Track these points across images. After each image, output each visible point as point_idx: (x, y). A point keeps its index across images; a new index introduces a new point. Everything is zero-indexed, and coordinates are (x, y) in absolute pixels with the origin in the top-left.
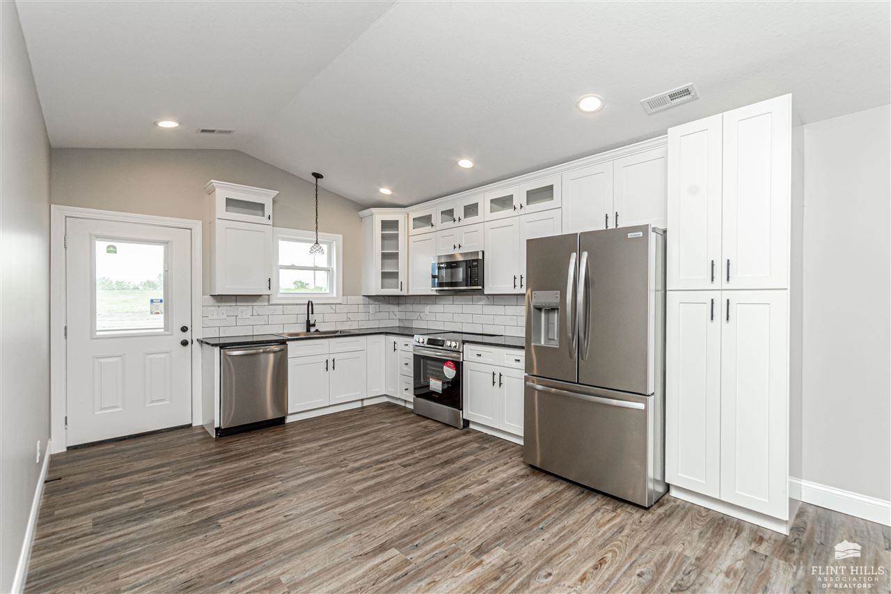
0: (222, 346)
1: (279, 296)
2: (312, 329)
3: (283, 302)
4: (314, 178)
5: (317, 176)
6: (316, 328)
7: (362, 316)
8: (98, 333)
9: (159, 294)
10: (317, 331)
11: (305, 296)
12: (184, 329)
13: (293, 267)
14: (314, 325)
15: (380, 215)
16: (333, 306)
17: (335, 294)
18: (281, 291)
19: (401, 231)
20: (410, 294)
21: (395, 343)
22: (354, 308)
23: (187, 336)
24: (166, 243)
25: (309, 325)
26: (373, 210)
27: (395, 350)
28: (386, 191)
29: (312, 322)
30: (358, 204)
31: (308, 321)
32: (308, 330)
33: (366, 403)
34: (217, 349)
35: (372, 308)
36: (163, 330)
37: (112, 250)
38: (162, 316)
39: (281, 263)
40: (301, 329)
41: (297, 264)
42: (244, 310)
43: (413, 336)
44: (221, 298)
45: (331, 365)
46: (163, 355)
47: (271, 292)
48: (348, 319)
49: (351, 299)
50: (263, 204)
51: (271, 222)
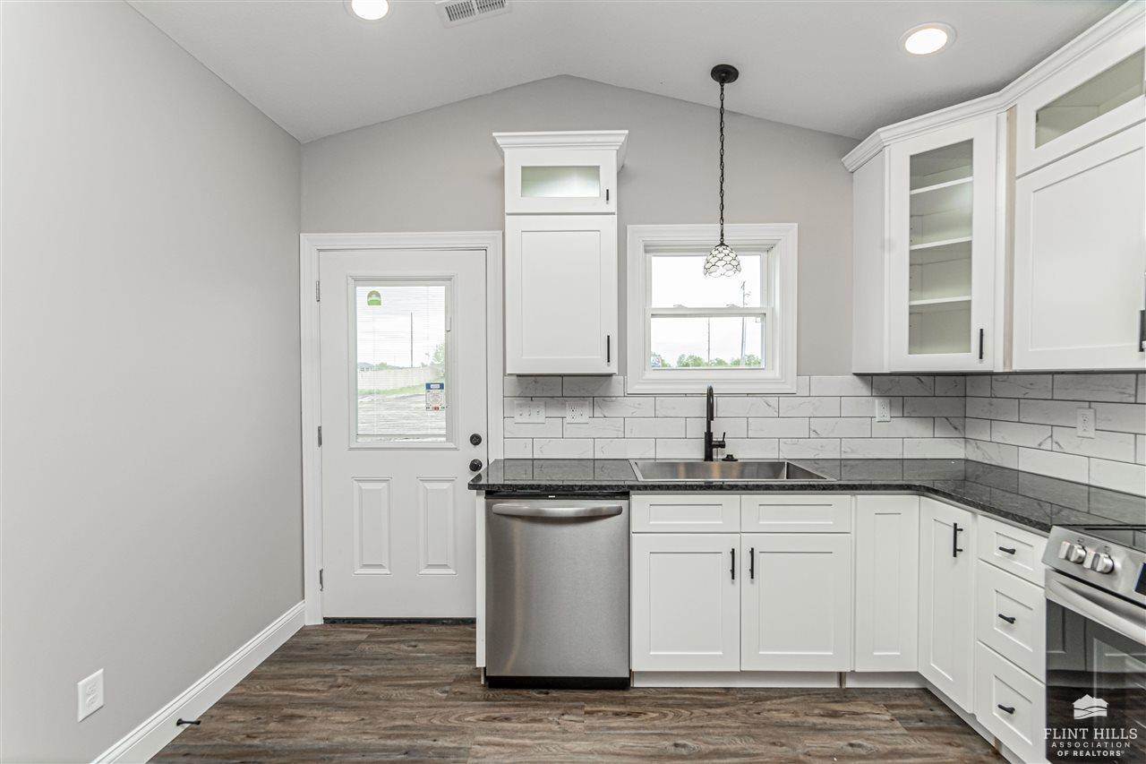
2: (719, 454)
5: (725, 74)
6: (728, 451)
7: (851, 427)
8: (360, 439)
9: (438, 374)
10: (731, 458)
11: (701, 374)
12: (476, 440)
13: (680, 312)
14: (722, 445)
15: (906, 141)
16: (773, 401)
17: (778, 373)
19: (980, 177)
20: (1016, 368)
21: (956, 529)
22: (832, 405)
23: (478, 453)
24: (446, 279)
25: (711, 445)
27: (956, 551)
29: (717, 437)
31: (709, 435)
32: (709, 457)
33: (850, 684)
36: (444, 439)
37: (374, 299)
38: (442, 414)
39: (658, 304)
42: (578, 407)
43: (1047, 528)
44: (526, 381)
45: (744, 565)
46: (445, 486)
47: (613, 368)
48: (814, 434)
49: (822, 383)
50: (597, 168)
51: (612, 206)
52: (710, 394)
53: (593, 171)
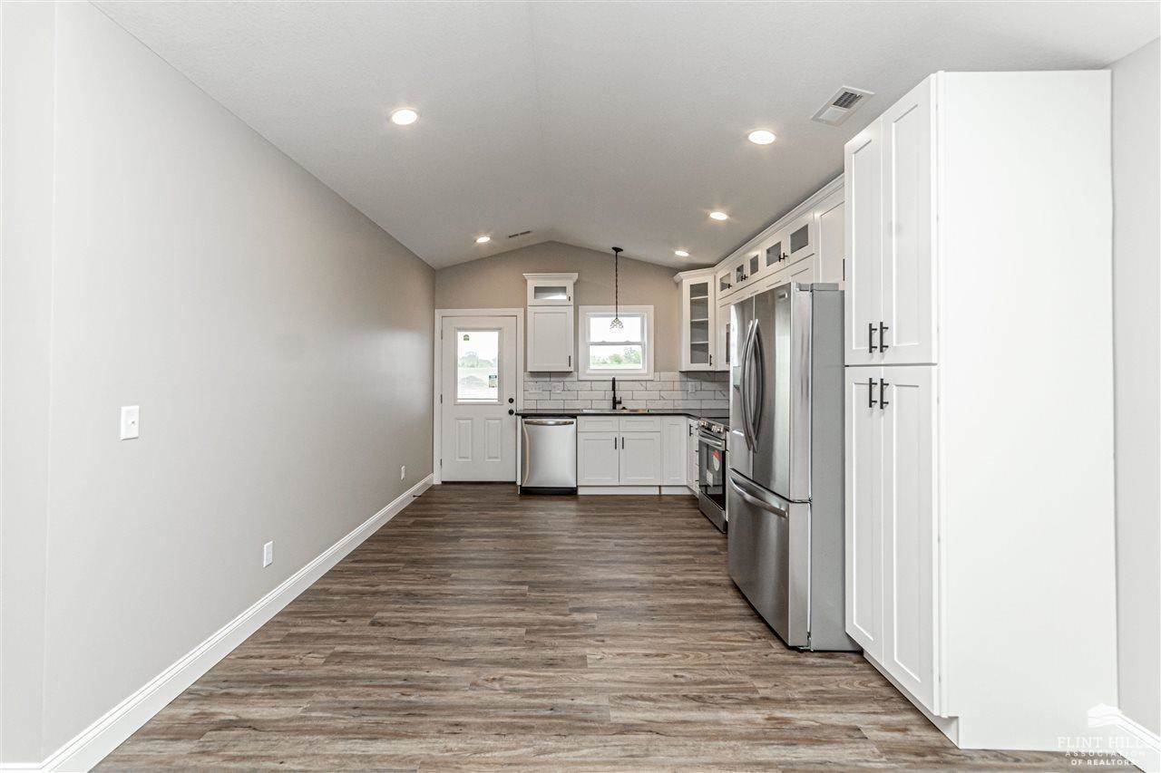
0: (524, 416)
1: (588, 372)
2: (619, 406)
3: (590, 378)
4: (614, 252)
5: (617, 250)
6: (624, 404)
7: (679, 395)
8: (459, 401)
9: (495, 372)
10: (624, 408)
11: (609, 372)
12: (511, 401)
13: (603, 343)
14: (620, 403)
15: (689, 279)
16: (644, 383)
17: (646, 371)
18: (592, 367)
19: (710, 296)
21: (691, 427)
22: (669, 385)
23: (512, 406)
24: (498, 329)
25: (615, 402)
26: (682, 274)
27: (691, 434)
28: (682, 254)
29: (618, 399)
30: (671, 268)
31: (614, 398)
32: (614, 408)
33: (665, 491)
34: (520, 417)
35: (691, 385)
36: (496, 400)
37: (466, 338)
38: (496, 389)
39: (593, 339)
40: (606, 406)
41: (607, 341)
42: (557, 385)
44: (535, 374)
45: (619, 444)
46: (497, 421)
47: (571, 369)
48: (662, 398)
49: (665, 375)
50: (565, 288)
51: (572, 303)
52: (614, 381)
53: (563, 289)
